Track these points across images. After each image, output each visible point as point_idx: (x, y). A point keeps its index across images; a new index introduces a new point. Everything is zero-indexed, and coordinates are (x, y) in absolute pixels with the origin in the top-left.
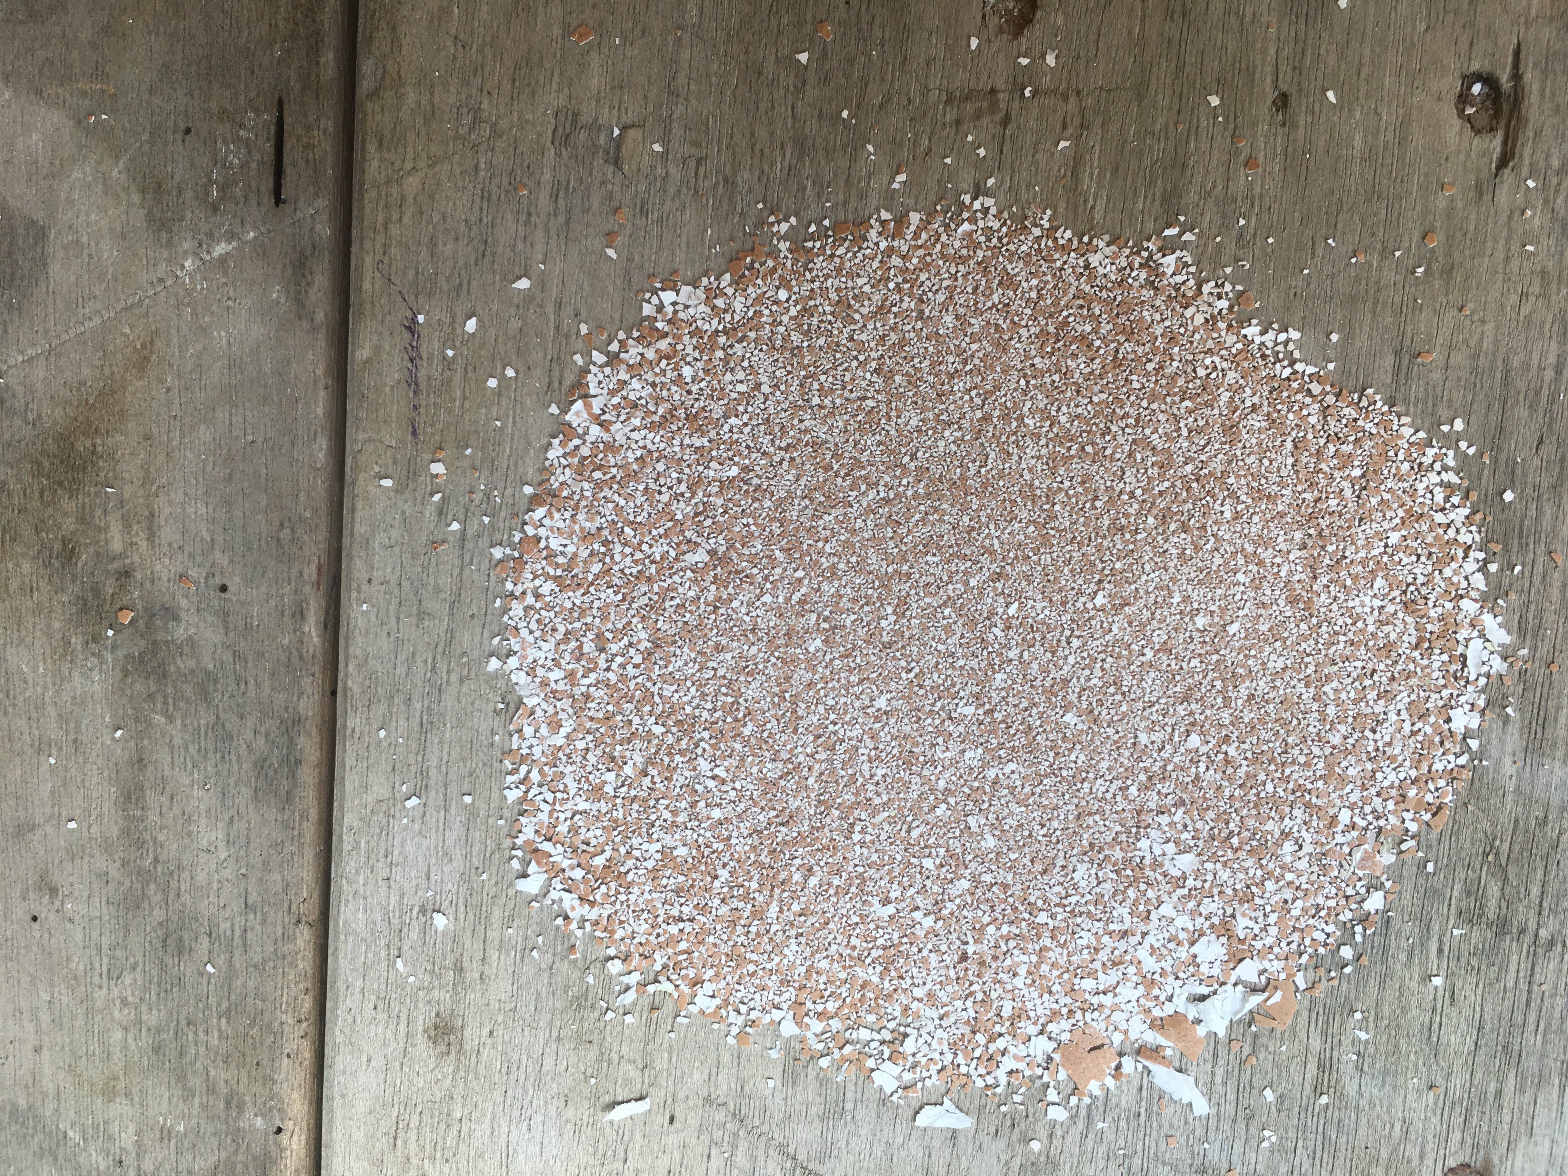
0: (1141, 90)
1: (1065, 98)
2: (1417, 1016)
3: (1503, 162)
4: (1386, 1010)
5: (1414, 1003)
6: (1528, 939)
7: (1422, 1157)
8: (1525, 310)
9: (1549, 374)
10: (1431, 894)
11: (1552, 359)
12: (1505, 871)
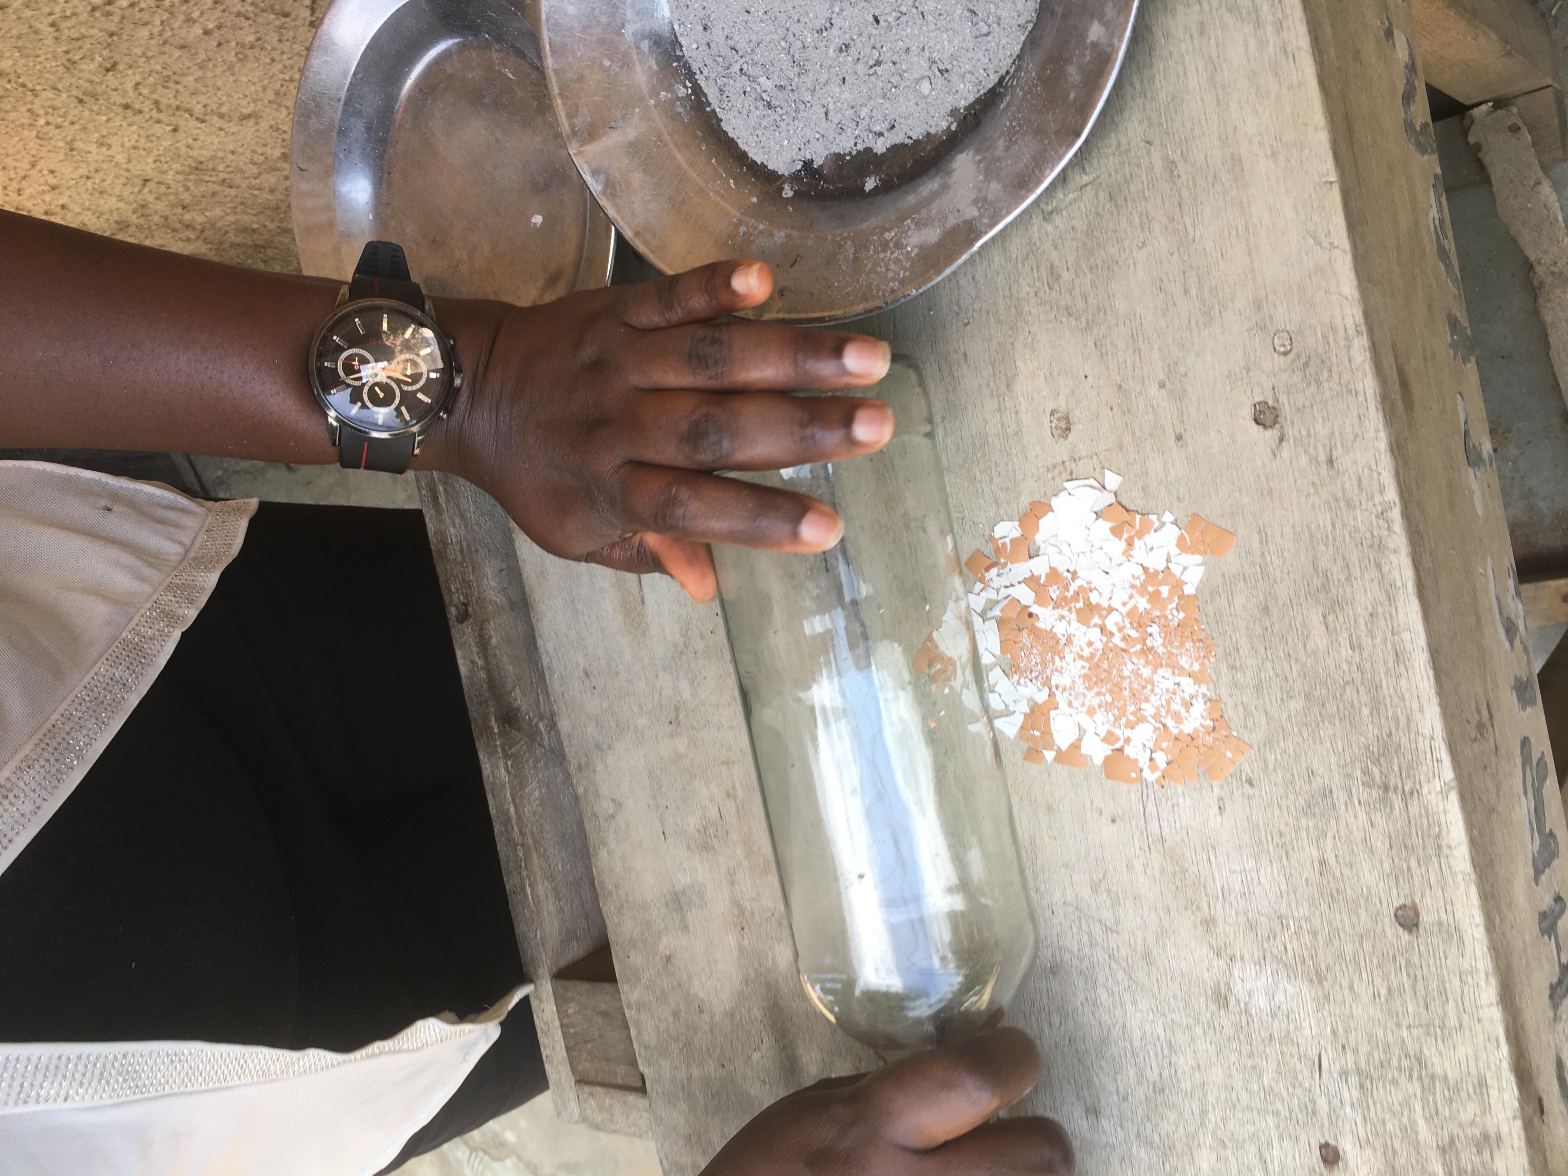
0: (1120, 446)
1: (1092, 458)
2: (1358, 836)
3: (1281, 440)
4: (1342, 833)
5: (1355, 829)
6: (1400, 792)
7: (1381, 902)
8: (1310, 502)
9: (1329, 528)
10: (1348, 776)
11: (1329, 521)
12: (1379, 760)
